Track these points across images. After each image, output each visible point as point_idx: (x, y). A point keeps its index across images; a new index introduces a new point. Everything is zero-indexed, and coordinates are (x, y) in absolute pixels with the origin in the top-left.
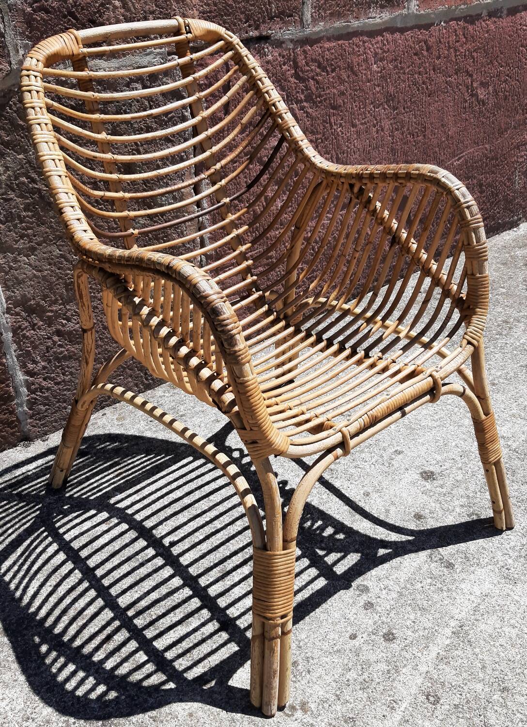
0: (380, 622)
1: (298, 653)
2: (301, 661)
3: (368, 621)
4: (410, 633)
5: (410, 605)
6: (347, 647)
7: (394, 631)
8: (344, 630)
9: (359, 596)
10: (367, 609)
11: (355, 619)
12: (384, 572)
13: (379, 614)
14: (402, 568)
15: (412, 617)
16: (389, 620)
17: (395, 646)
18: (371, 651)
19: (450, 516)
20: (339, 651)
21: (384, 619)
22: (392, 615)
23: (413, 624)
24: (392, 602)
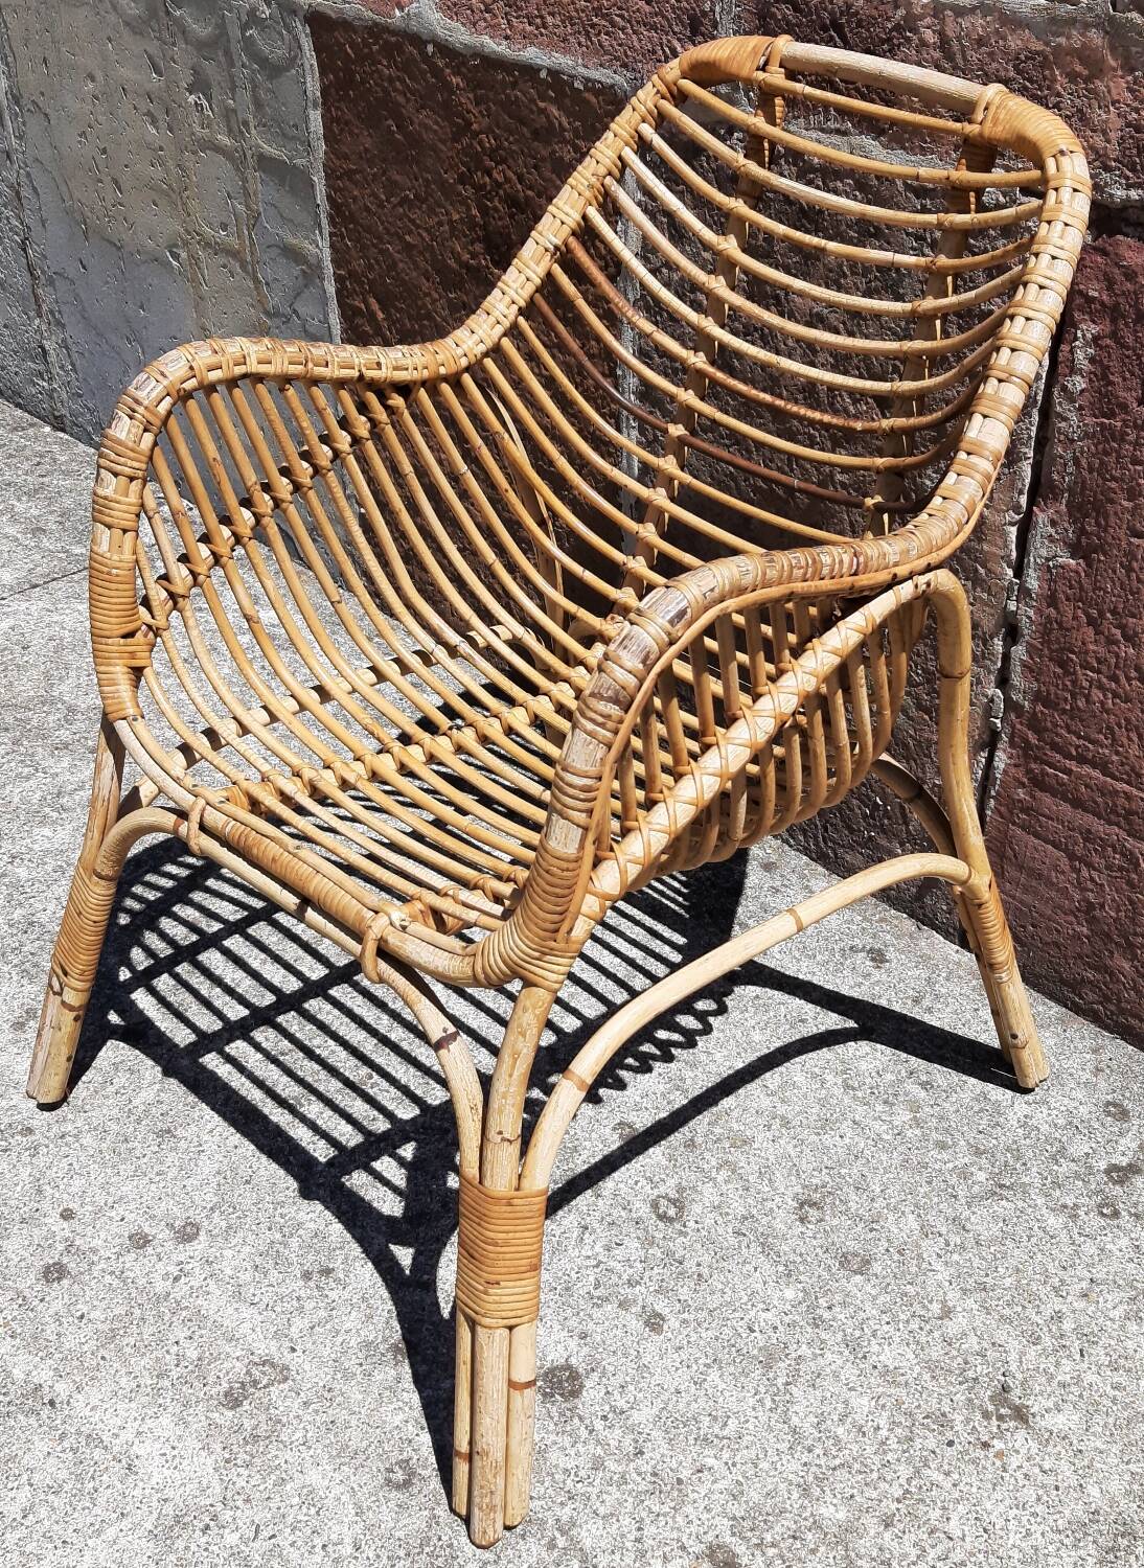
0: (96, 1259)
1: (51, 1134)
2: (31, 1138)
3: (104, 1238)
4: (57, 1306)
5: (129, 1313)
6: (46, 1206)
7: (65, 1282)
8: (88, 1199)
9: (170, 1226)
10: (130, 1238)
11: (111, 1219)
12: (229, 1272)
13: (114, 1257)
14: (236, 1305)
15: (95, 1315)
16: (95, 1274)
17: (29, 1282)
18: (27, 1243)
19: (401, 1416)
20: (40, 1192)
21: (103, 1265)
22: (108, 1279)
23: (79, 1314)
24: (142, 1282)
